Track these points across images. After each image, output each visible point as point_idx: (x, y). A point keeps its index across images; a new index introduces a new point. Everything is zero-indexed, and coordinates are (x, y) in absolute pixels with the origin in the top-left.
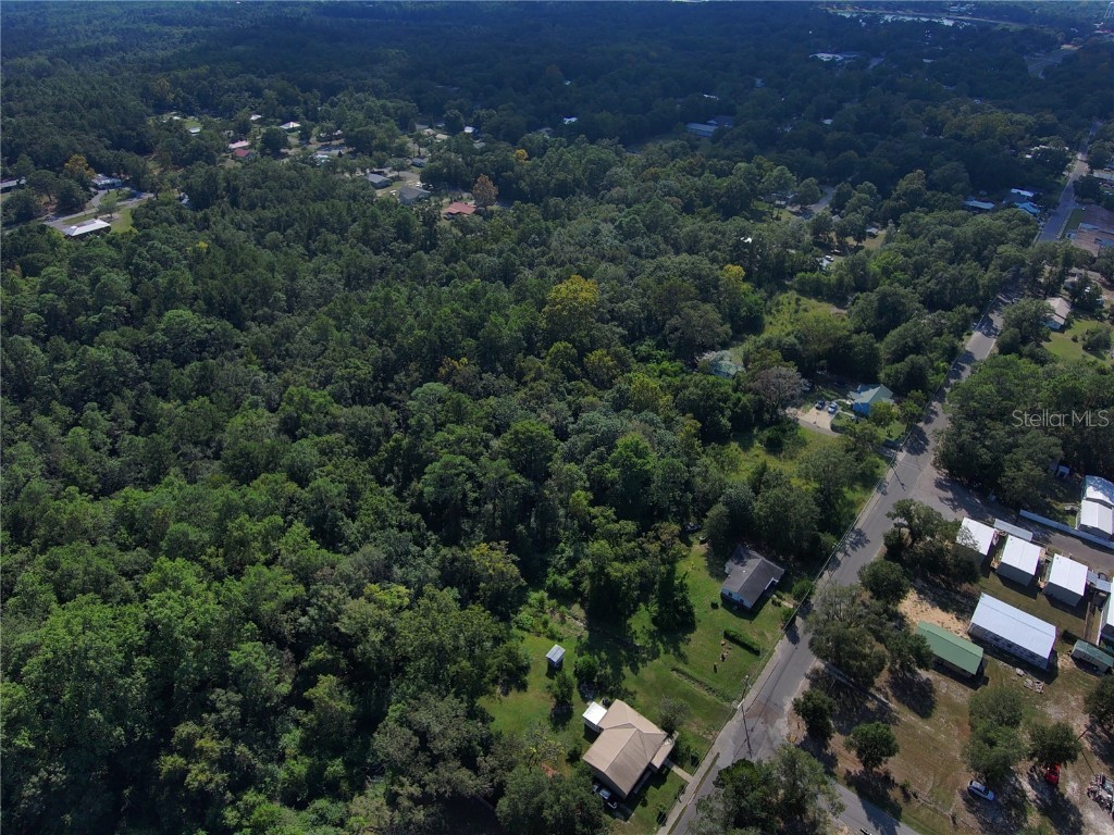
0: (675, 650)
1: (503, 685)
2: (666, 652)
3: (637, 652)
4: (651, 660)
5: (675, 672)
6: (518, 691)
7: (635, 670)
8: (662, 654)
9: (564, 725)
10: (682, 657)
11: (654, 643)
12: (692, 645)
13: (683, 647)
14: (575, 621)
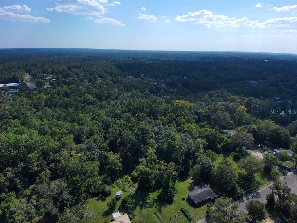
0: (159, 208)
1: (99, 197)
2: (156, 207)
3: (146, 204)
4: (149, 208)
5: (155, 215)
6: (102, 201)
7: (141, 208)
8: (154, 208)
9: (107, 216)
10: (160, 211)
11: (153, 203)
12: (167, 208)
13: (163, 208)
14: (133, 188)
